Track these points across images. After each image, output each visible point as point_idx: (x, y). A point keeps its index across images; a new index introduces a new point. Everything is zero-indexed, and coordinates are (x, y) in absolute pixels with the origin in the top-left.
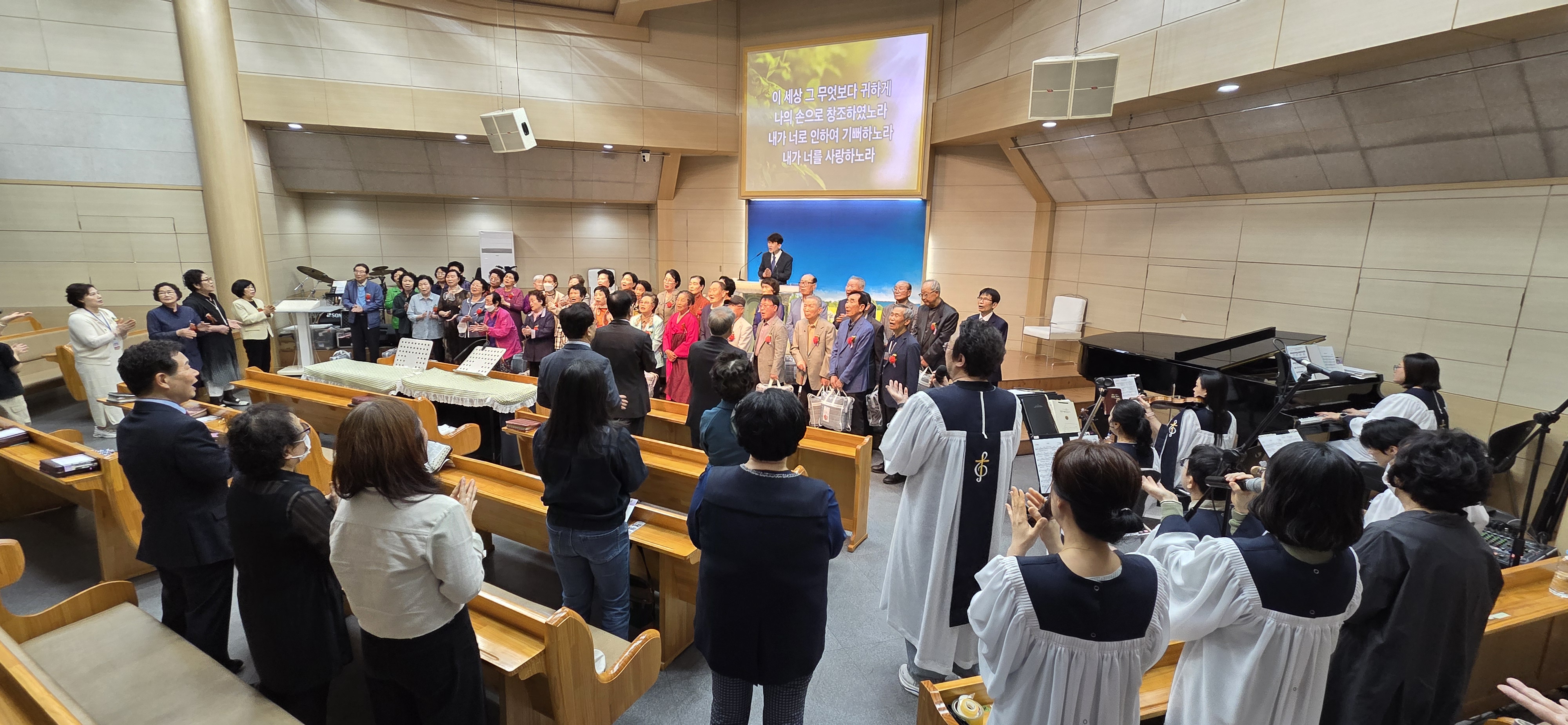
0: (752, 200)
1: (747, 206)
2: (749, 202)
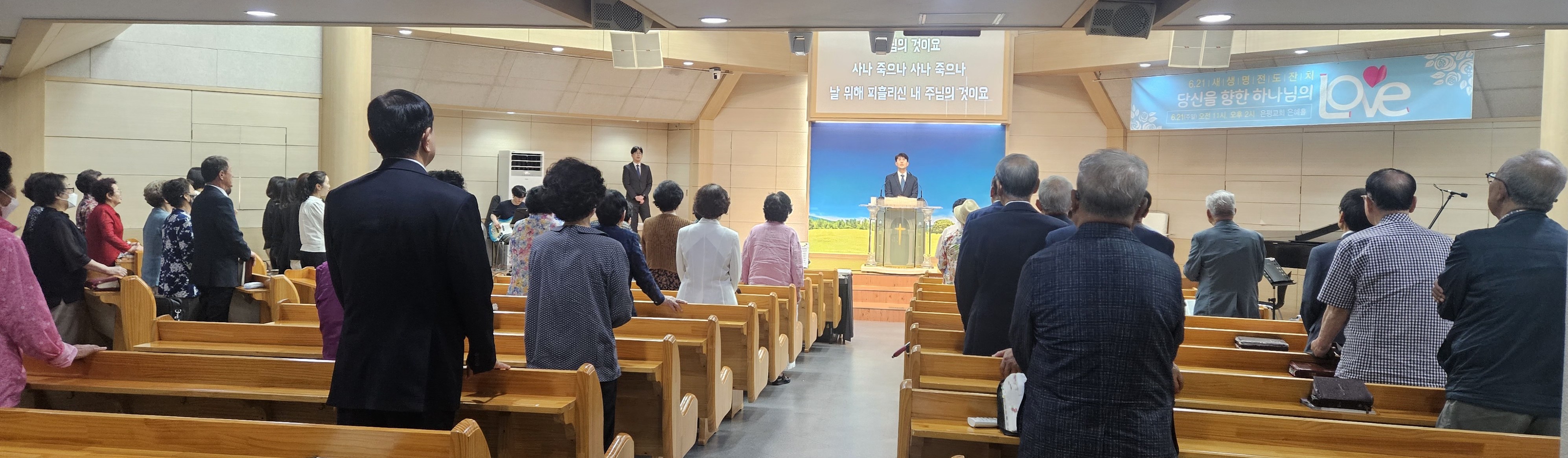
0: (816, 122)
1: (811, 128)
2: (812, 124)
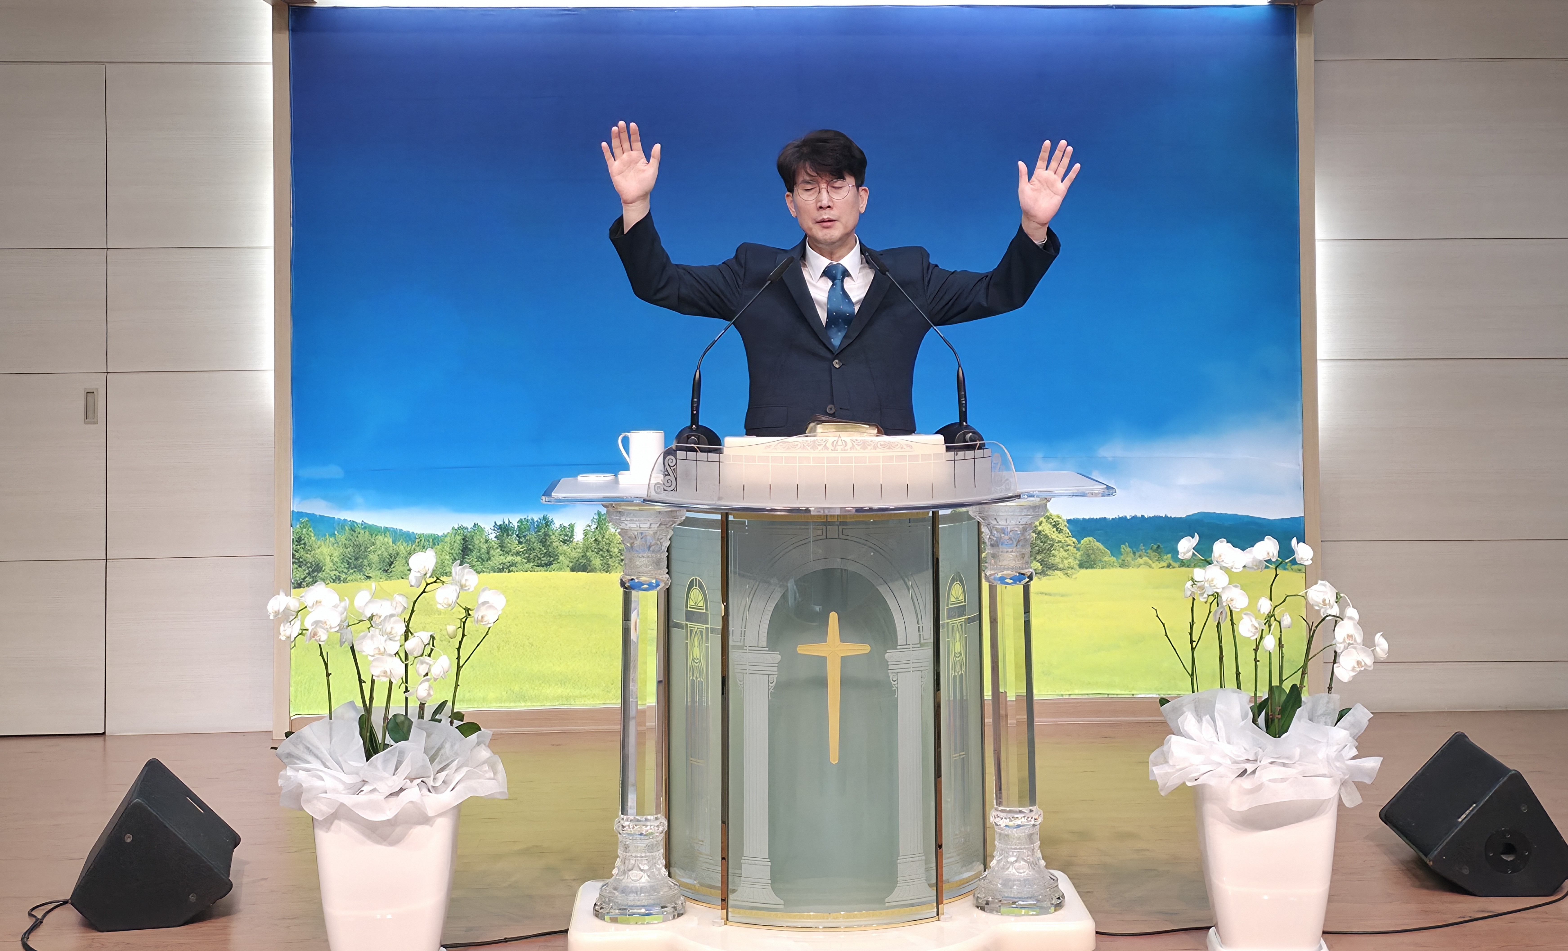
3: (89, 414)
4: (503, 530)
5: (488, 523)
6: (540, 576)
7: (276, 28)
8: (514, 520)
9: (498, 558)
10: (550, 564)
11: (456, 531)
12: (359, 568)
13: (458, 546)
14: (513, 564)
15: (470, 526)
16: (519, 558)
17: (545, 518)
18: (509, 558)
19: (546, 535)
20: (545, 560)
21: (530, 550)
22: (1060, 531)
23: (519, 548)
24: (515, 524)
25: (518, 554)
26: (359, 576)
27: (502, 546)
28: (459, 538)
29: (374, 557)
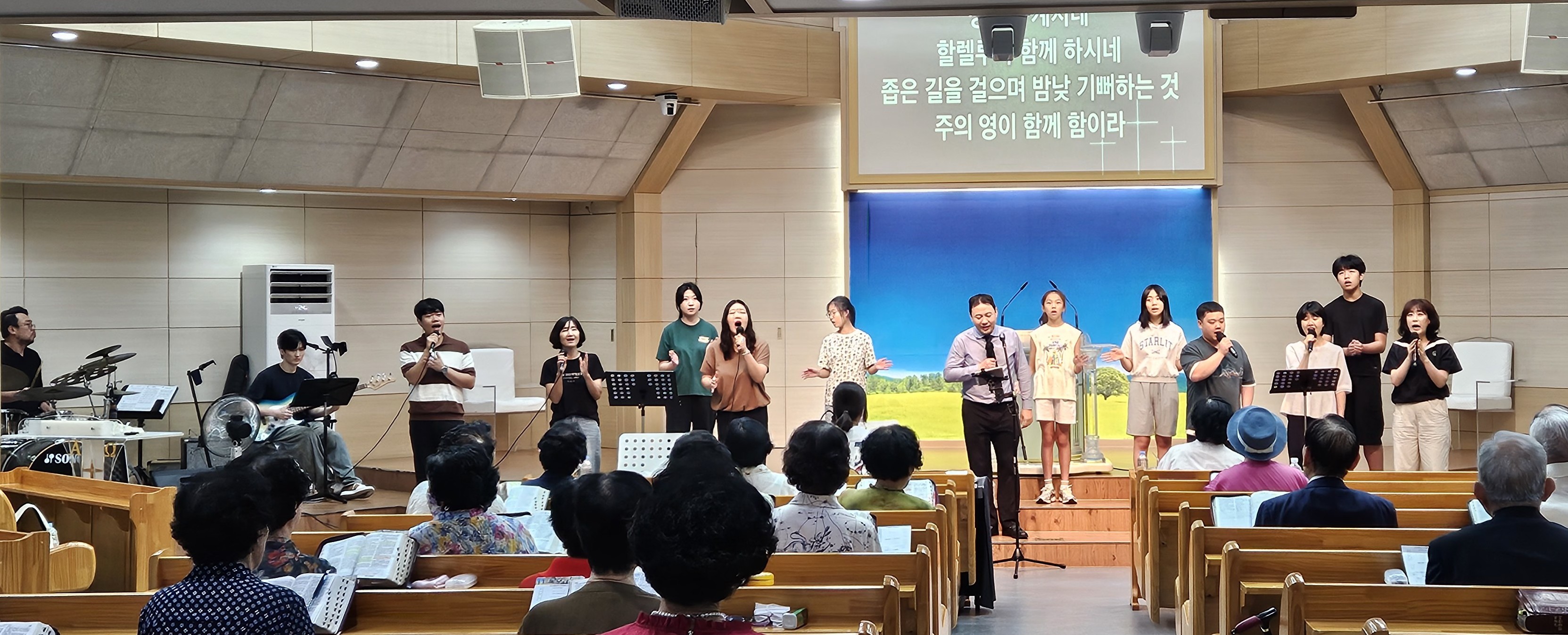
0: (859, 191)
1: (848, 203)
2: (852, 196)
3: (779, 335)
4: (924, 377)
5: (918, 375)
6: (937, 393)
7: (845, 200)
8: (927, 374)
9: (922, 387)
10: (940, 390)
11: (907, 378)
12: (874, 390)
13: (908, 383)
14: (928, 389)
15: (912, 376)
16: (929, 388)
17: (938, 373)
18: (926, 387)
19: (939, 379)
20: (938, 388)
21: (933, 384)
22: (1124, 380)
23: (930, 384)
24: (928, 376)
25: (929, 386)
26: (874, 393)
27: (923, 383)
28: (909, 380)
29: (879, 386)
